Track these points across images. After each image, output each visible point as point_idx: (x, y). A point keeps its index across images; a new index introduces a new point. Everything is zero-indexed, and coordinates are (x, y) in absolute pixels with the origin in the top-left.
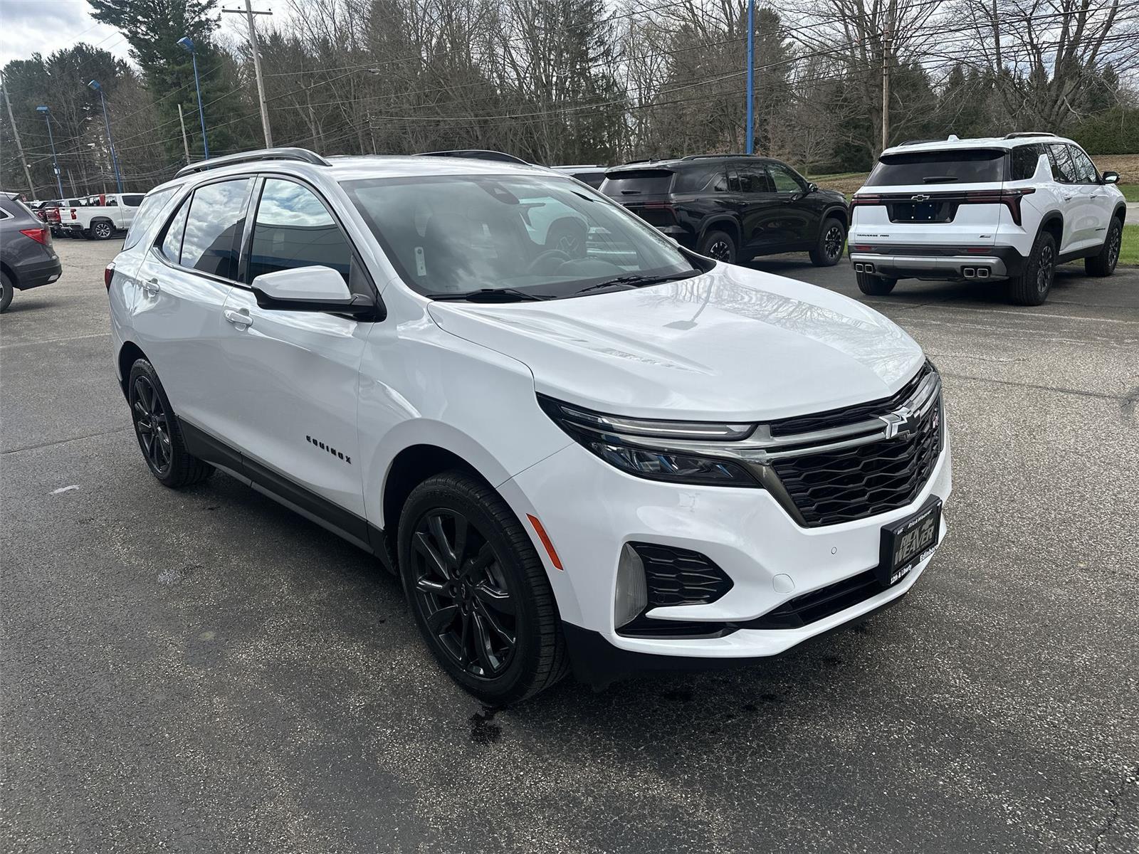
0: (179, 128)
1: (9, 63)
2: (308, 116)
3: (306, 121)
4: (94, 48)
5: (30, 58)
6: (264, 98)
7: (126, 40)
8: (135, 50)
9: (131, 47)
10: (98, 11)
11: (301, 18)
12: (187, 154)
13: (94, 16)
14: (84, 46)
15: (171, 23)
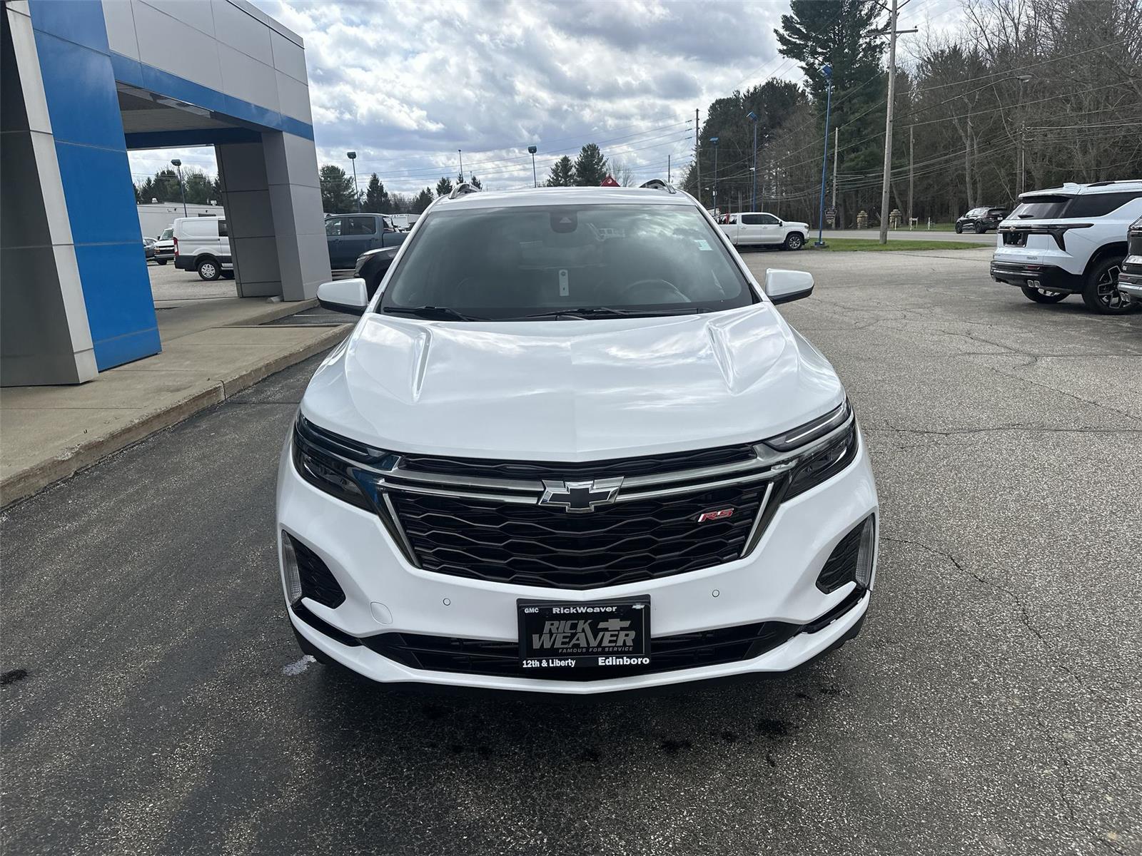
0: (833, 150)
1: (714, 102)
2: (966, 131)
3: (961, 137)
4: (783, 81)
5: (731, 95)
6: (892, 118)
7: (802, 72)
8: (810, 80)
9: (807, 77)
10: (785, 48)
11: (979, 29)
12: (835, 175)
13: (781, 51)
14: (775, 80)
15: (846, 50)
